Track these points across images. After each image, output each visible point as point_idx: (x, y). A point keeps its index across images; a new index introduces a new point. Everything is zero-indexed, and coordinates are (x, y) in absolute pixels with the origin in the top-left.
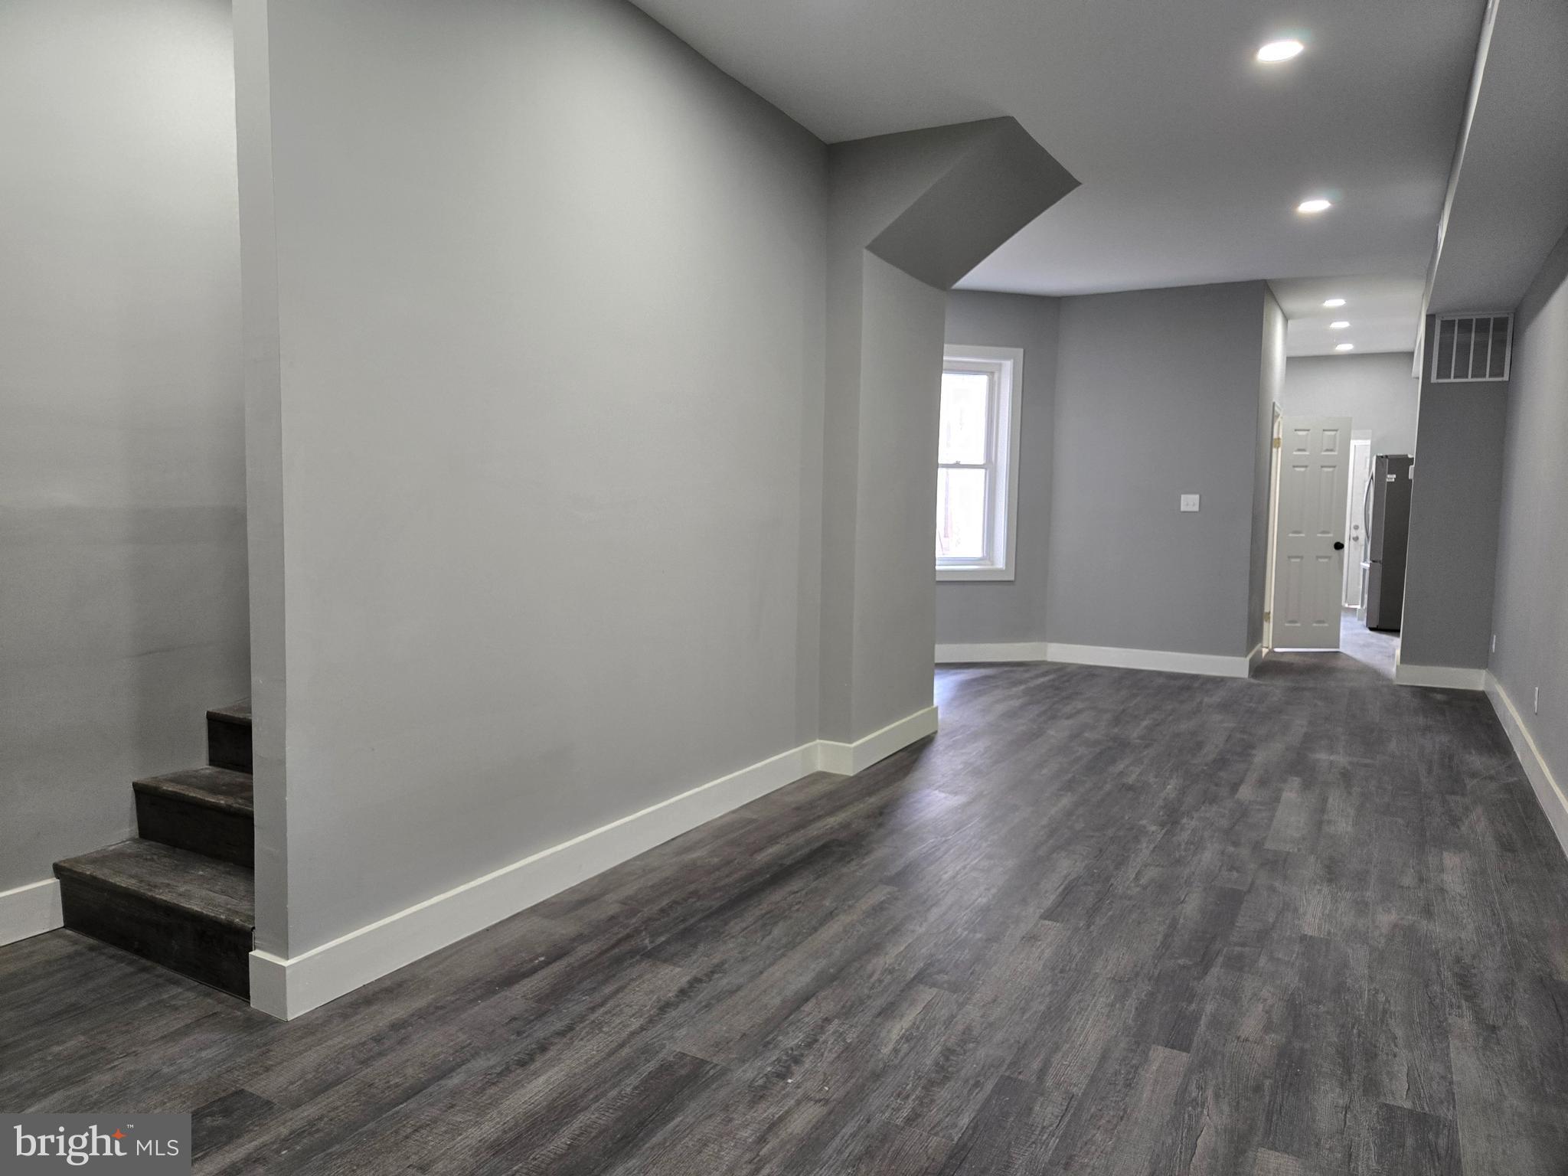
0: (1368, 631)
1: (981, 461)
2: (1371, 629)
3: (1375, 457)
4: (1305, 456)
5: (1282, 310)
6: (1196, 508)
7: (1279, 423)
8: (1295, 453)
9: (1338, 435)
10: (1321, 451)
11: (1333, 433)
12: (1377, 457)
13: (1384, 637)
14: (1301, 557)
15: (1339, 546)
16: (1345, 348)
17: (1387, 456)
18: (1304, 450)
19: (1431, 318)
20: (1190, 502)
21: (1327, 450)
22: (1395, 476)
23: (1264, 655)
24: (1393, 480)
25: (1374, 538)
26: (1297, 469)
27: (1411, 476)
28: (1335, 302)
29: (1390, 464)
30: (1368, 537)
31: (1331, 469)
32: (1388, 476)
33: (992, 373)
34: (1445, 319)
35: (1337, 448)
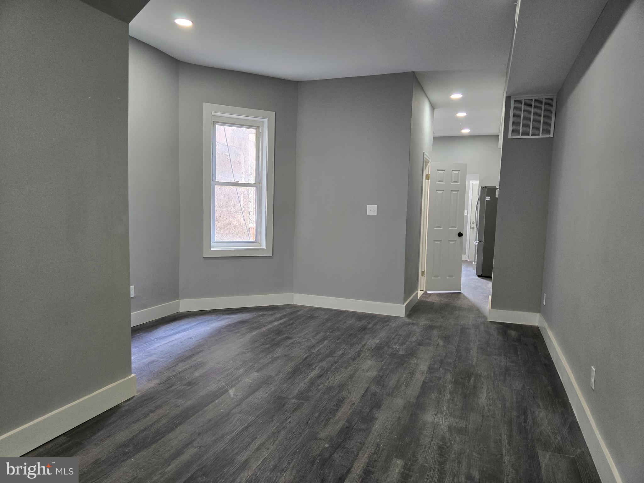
0: (477, 278)
1: (252, 181)
2: (479, 276)
3: (480, 188)
4: (443, 184)
5: (429, 100)
6: (375, 213)
7: (429, 165)
8: (437, 183)
9: (460, 173)
10: (451, 183)
11: (457, 172)
12: (481, 187)
13: (484, 281)
14: (441, 241)
15: (460, 235)
16: (466, 131)
17: (486, 187)
18: (442, 181)
19: (508, 98)
20: (372, 210)
21: (454, 182)
22: (490, 197)
23: (419, 296)
24: (489, 199)
25: (480, 229)
26: (438, 192)
27: (497, 196)
28: (456, 96)
29: (487, 191)
30: (477, 229)
31: (456, 192)
32: (487, 197)
33: (258, 127)
34: (516, 99)
35: (459, 181)
